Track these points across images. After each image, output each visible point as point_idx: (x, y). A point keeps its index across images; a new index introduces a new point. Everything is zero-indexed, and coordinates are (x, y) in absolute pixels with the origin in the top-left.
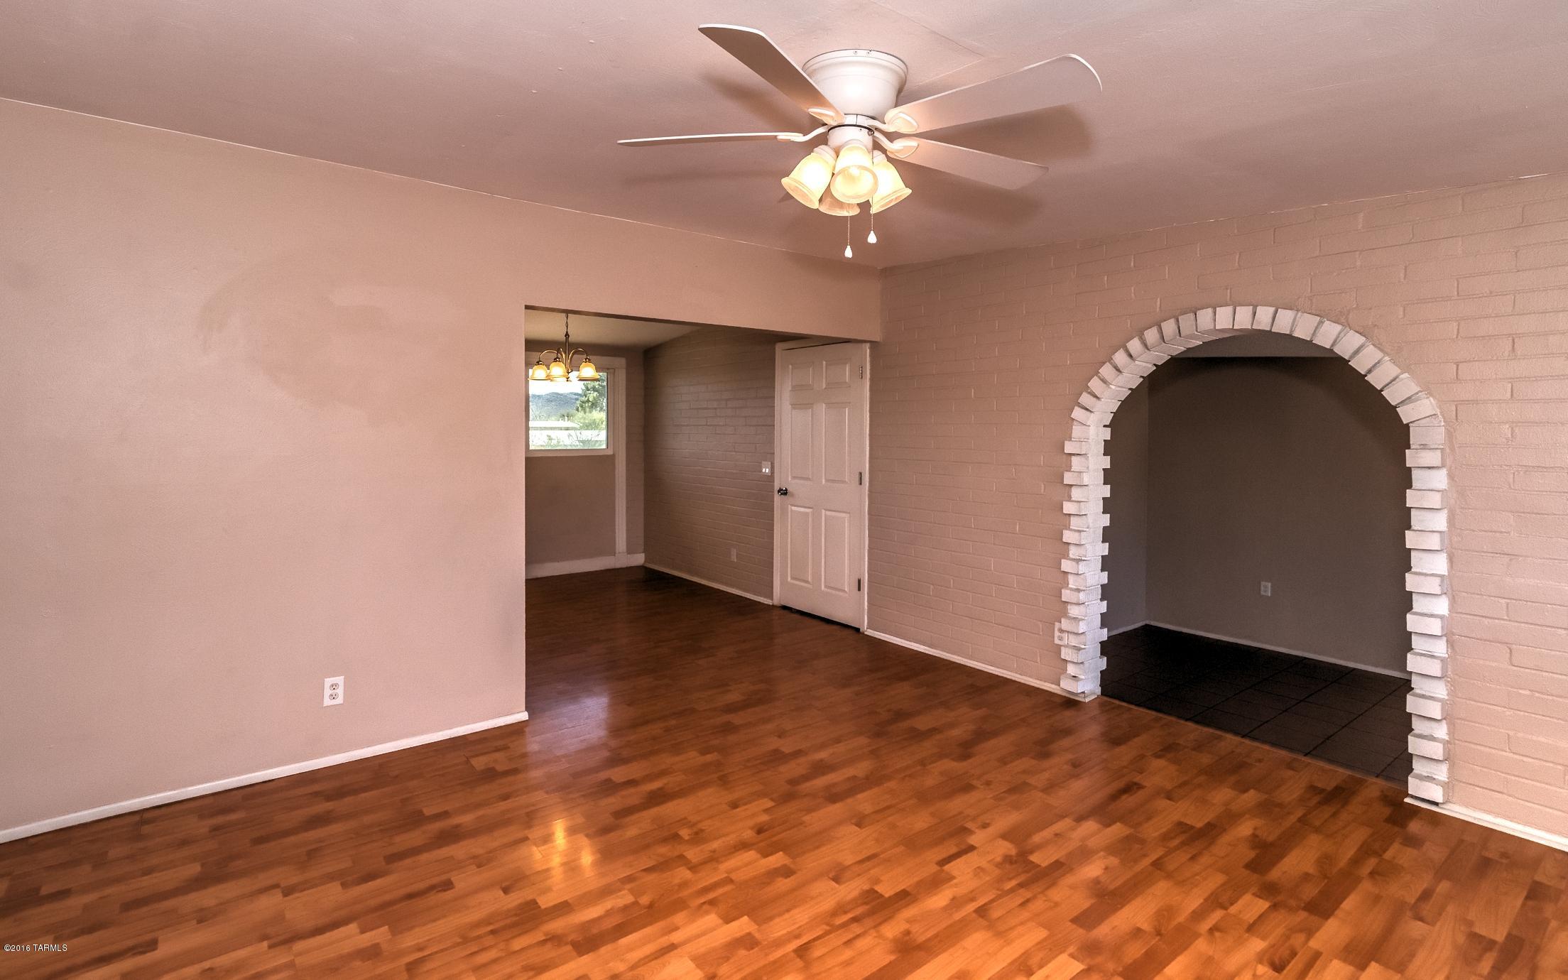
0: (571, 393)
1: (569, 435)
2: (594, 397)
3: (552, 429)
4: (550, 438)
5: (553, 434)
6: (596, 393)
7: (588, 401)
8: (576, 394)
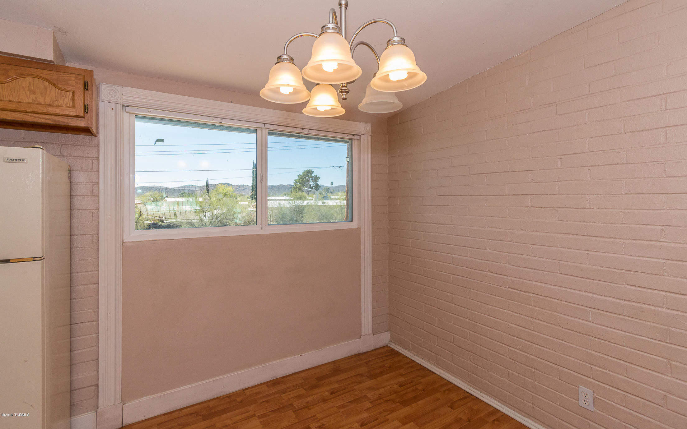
0: (288, 185)
1: (289, 203)
2: (299, 186)
3: (281, 200)
4: (280, 204)
5: (281, 202)
6: (300, 184)
7: (297, 188)
8: (290, 185)
